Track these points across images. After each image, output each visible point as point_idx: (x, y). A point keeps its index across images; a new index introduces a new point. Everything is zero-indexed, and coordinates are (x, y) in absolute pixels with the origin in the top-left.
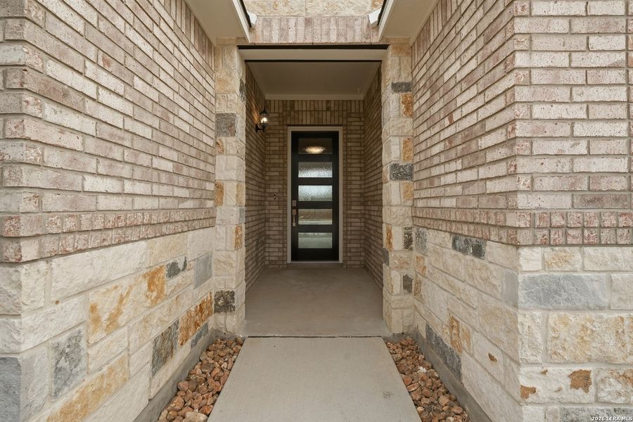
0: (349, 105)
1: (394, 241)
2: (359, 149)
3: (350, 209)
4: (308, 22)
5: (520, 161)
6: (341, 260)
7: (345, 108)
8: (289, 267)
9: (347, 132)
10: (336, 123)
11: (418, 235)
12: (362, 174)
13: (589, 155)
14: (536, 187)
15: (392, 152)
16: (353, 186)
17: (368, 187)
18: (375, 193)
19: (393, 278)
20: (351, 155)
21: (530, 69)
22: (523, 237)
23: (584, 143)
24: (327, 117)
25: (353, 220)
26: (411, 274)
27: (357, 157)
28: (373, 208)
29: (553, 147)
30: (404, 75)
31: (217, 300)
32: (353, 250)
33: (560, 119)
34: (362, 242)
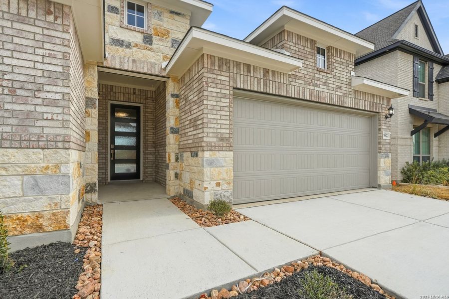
0: (147, 93)
1: (171, 159)
2: (152, 117)
3: (147, 150)
4: (134, 61)
5: (205, 129)
6: (141, 179)
7: (144, 94)
8: (109, 184)
9: (145, 107)
10: (139, 102)
11: (181, 156)
12: (154, 131)
13: (221, 128)
14: (209, 136)
15: (171, 122)
16: (149, 138)
17: (158, 138)
18: (162, 141)
19: (170, 174)
20: (148, 120)
21: (207, 105)
22: (205, 148)
23: (219, 125)
24: (133, 98)
25: (148, 156)
26: (178, 171)
27: (151, 121)
28: (160, 149)
29: (212, 126)
30: (176, 91)
31: (86, 188)
32: (149, 172)
33: (214, 119)
34: (154, 168)
